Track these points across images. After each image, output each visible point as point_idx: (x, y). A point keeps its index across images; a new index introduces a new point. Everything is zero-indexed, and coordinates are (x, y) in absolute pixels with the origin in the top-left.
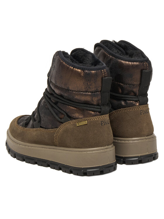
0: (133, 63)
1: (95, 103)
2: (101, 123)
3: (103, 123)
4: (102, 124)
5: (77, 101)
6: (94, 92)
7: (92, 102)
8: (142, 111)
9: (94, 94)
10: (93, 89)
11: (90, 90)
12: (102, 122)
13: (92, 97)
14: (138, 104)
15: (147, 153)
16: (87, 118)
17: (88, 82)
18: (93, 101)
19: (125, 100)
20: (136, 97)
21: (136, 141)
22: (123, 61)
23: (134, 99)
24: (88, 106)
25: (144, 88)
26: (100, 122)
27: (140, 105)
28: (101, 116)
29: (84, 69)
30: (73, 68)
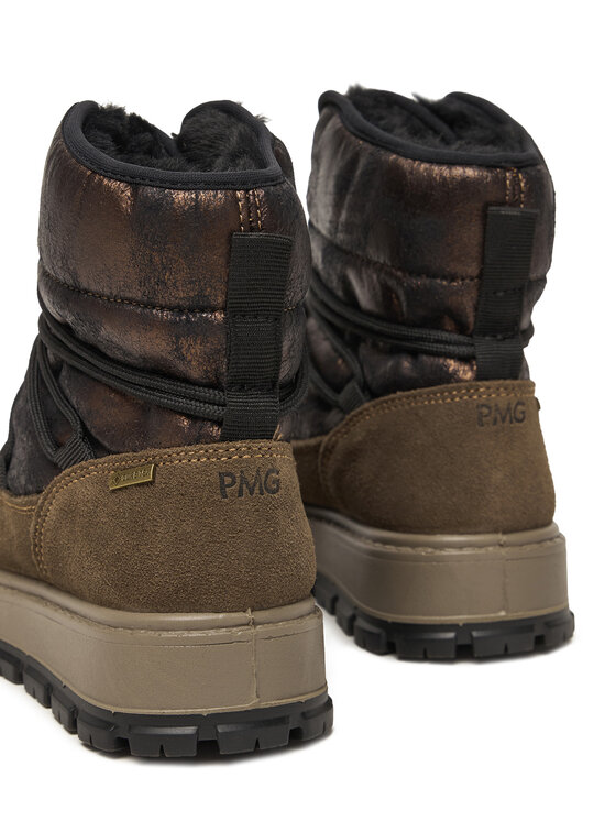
0: (445, 171)
1: (195, 373)
2: (222, 481)
3: (234, 483)
4: (223, 487)
5: (119, 355)
6: (191, 310)
7: (181, 367)
8: (489, 408)
9: (188, 320)
10: (181, 294)
11: (164, 297)
12: (228, 480)
13: (178, 338)
14: (469, 375)
15: (503, 613)
16: (157, 451)
17: (153, 250)
18: (182, 358)
19: (414, 354)
20: (462, 338)
21: (466, 552)
22: (406, 163)
23: (451, 348)
24: (165, 384)
25: (501, 294)
26: (215, 479)
27: (480, 377)
28: (225, 445)
29: (138, 180)
30: (94, 172)
